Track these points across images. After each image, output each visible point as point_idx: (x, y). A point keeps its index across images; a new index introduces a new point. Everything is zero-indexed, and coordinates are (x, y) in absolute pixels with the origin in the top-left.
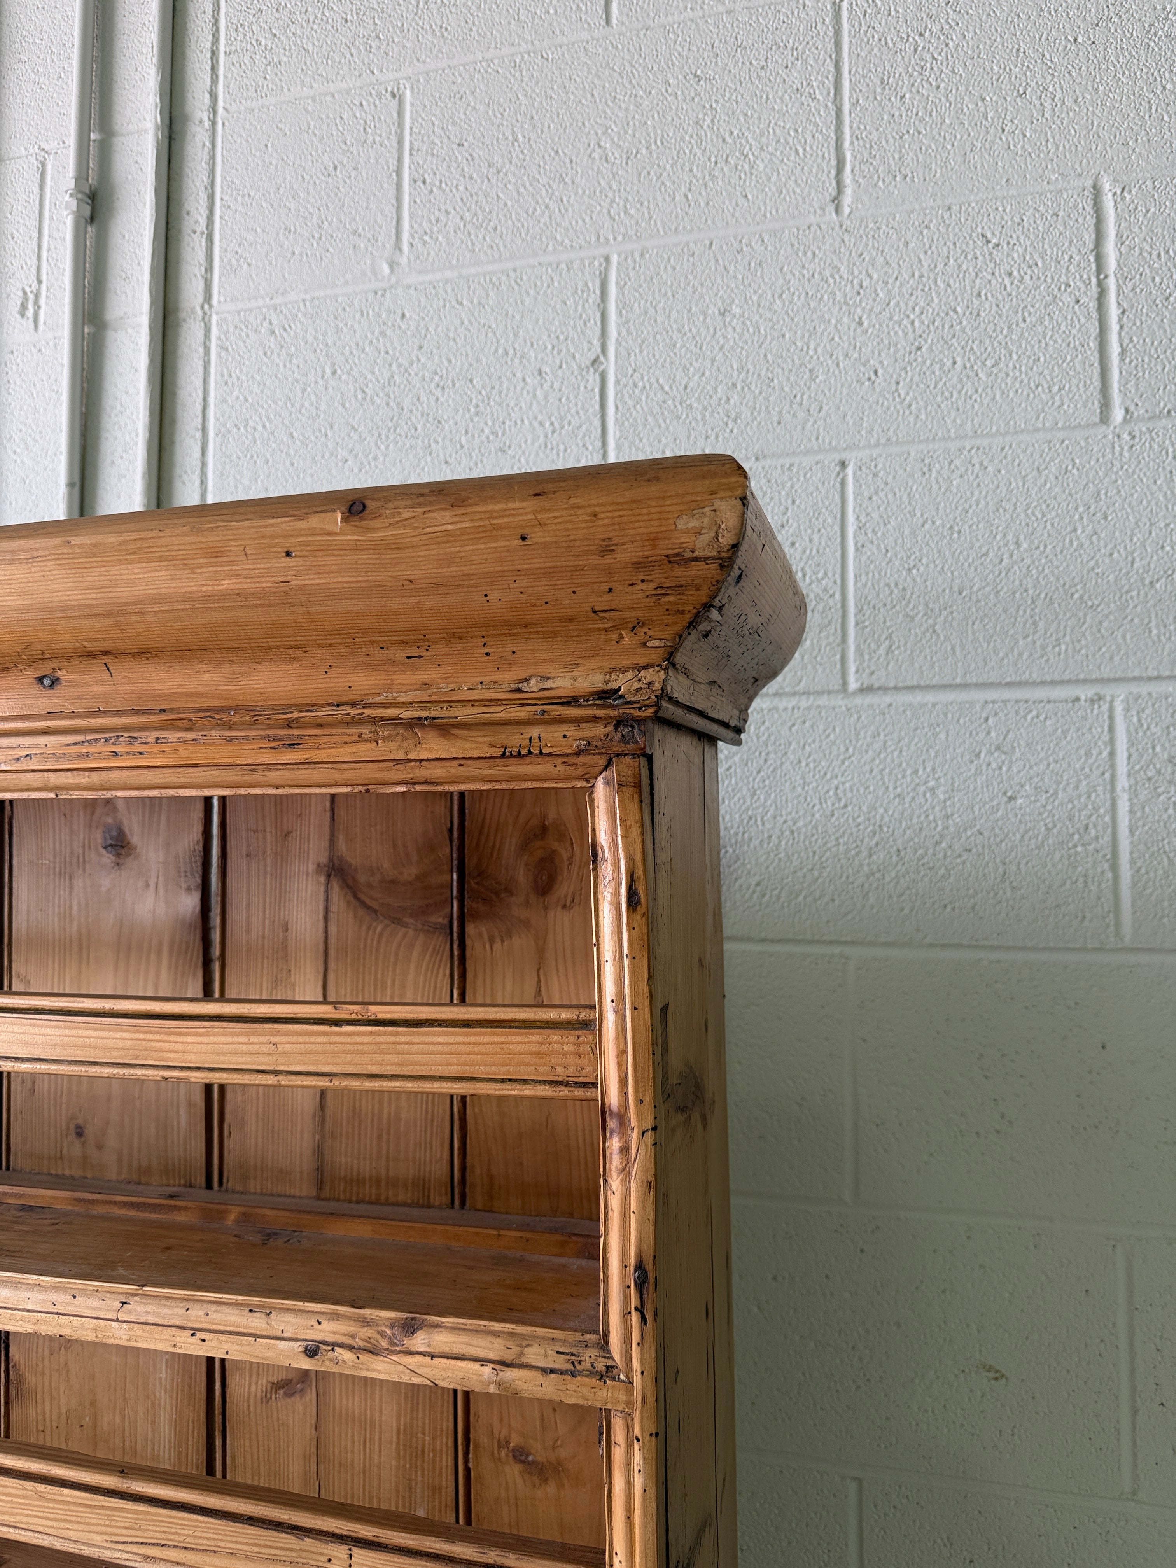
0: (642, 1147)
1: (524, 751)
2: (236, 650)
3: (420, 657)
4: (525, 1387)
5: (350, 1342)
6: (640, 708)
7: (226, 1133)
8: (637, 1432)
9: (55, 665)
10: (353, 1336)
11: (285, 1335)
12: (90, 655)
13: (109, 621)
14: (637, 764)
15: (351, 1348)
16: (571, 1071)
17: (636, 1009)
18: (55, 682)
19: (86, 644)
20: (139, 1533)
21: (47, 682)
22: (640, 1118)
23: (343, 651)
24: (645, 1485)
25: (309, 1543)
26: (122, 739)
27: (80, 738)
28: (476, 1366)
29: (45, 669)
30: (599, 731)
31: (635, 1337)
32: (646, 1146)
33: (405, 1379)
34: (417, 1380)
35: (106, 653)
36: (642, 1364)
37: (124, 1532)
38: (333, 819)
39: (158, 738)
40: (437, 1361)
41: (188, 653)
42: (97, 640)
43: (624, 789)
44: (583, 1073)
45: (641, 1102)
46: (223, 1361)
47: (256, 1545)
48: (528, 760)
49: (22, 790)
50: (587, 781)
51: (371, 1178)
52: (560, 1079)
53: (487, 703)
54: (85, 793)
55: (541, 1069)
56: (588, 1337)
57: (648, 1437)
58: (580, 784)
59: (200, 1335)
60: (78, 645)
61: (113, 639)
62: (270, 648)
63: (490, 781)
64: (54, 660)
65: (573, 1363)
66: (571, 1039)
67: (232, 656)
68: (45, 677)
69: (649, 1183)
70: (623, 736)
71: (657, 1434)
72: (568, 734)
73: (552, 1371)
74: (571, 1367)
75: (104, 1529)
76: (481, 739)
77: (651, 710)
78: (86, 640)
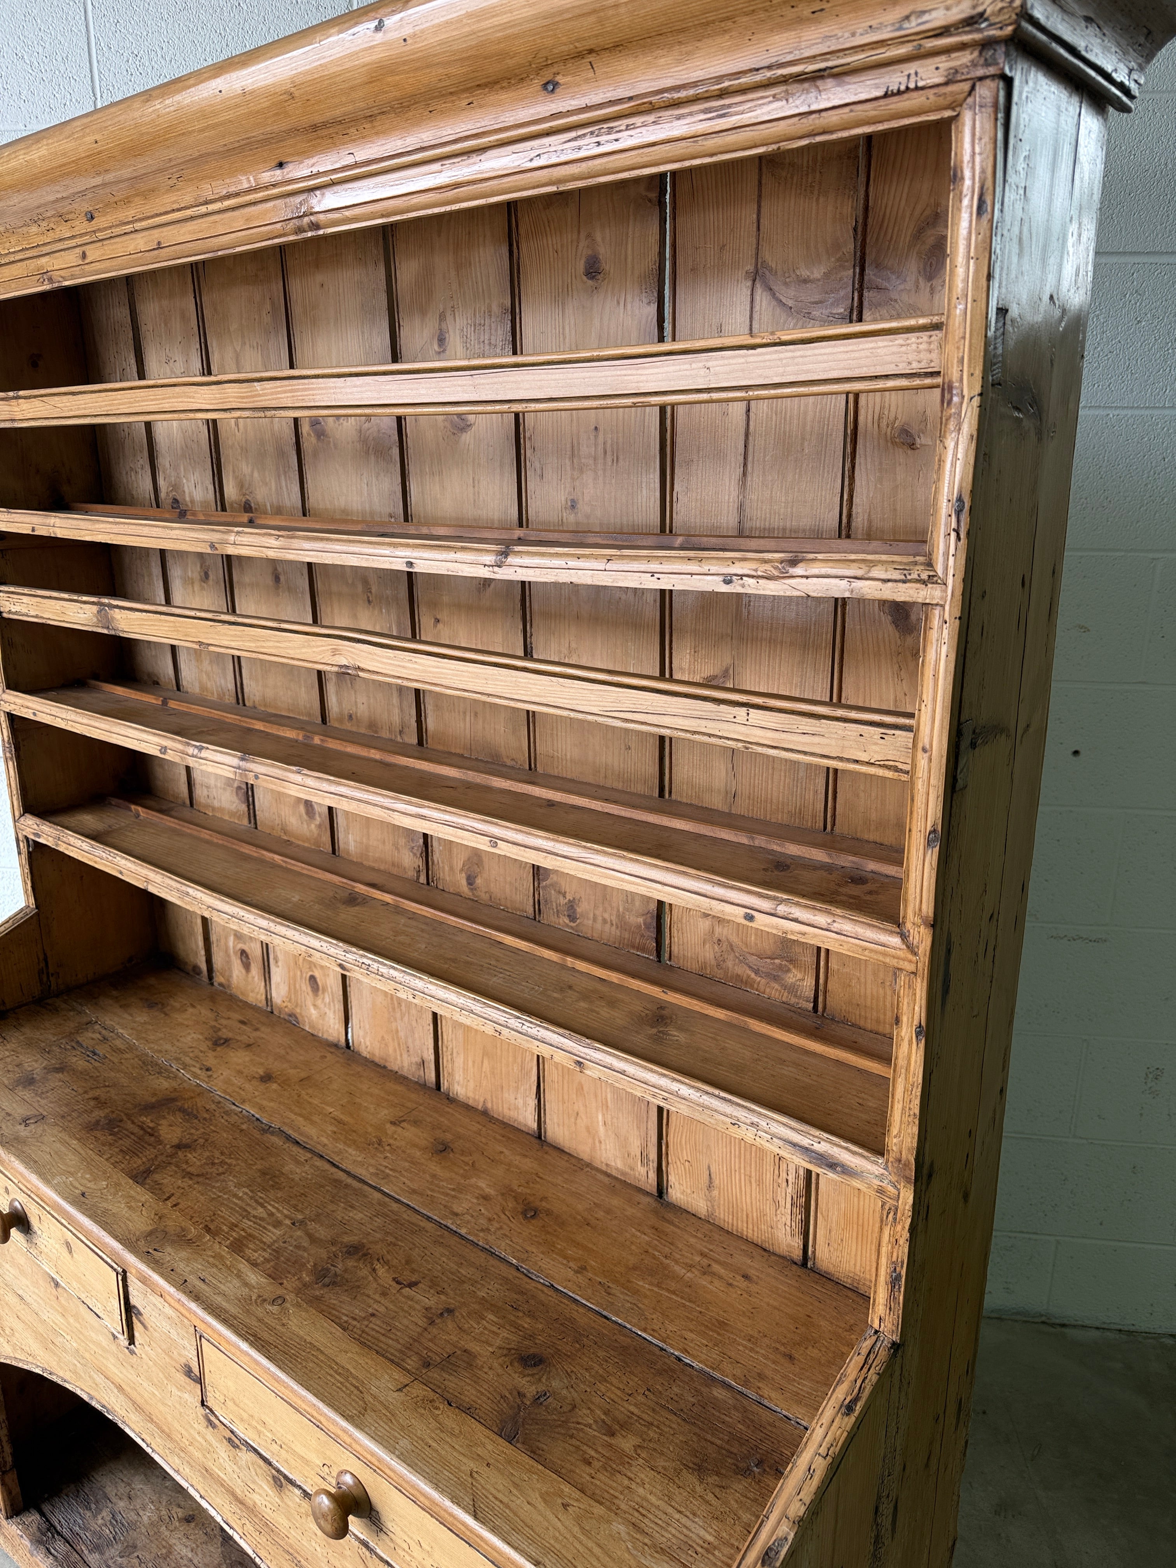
0: (970, 409)
1: (903, 88)
2: (683, 30)
3: (822, 10)
4: (869, 591)
5: (754, 573)
6: (1001, 28)
7: (675, 499)
8: (947, 617)
9: (555, 70)
10: (756, 570)
11: (711, 572)
12: (579, 56)
13: (592, 19)
14: (996, 85)
15: (753, 577)
16: (923, 365)
17: (975, 301)
18: (556, 85)
19: (577, 44)
20: (619, 705)
21: (550, 87)
22: (970, 387)
23: (762, 15)
24: (948, 652)
25: (723, 707)
26: (603, 131)
27: (573, 134)
28: (837, 581)
29: (547, 75)
30: (965, 58)
31: (952, 551)
32: (973, 408)
33: (788, 594)
34: (796, 593)
35: (591, 51)
36: (955, 569)
37: (611, 704)
38: (758, 229)
39: (627, 126)
40: (810, 580)
41: (649, 40)
42: (584, 39)
43: (983, 110)
44: (932, 364)
45: (972, 375)
46: (671, 591)
47: (690, 709)
48: (906, 96)
49: (534, 188)
50: (953, 109)
51: (778, 528)
52: (914, 371)
53: (874, 46)
54: (577, 182)
55: (901, 366)
56: (918, 558)
57: (953, 620)
58: (947, 114)
59: (657, 575)
60: (572, 46)
61: (596, 36)
62: (708, 24)
63: (874, 123)
64: (555, 65)
65: (905, 575)
66: (925, 339)
67: (681, 37)
68: (548, 83)
69: (972, 436)
70: (986, 60)
71: (960, 618)
72: (940, 65)
73: (889, 581)
74: (903, 577)
75: (598, 703)
76: (868, 83)
77: (1010, 29)
78: (578, 40)
